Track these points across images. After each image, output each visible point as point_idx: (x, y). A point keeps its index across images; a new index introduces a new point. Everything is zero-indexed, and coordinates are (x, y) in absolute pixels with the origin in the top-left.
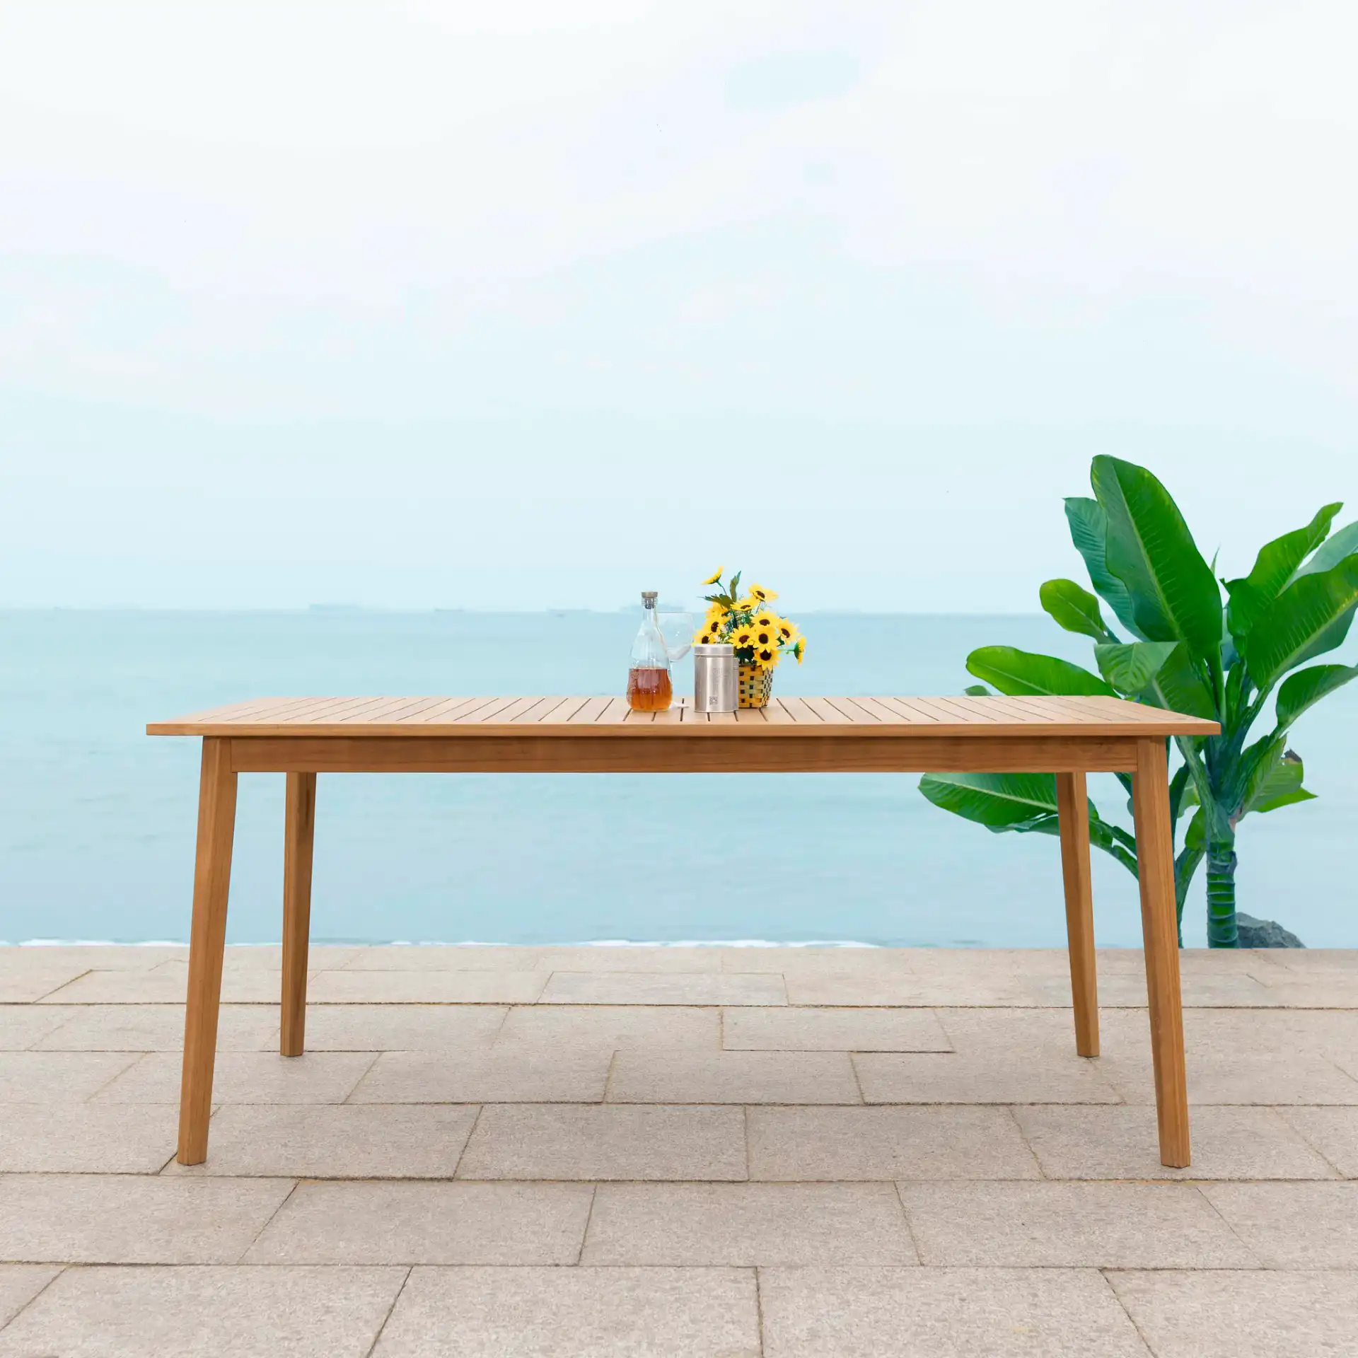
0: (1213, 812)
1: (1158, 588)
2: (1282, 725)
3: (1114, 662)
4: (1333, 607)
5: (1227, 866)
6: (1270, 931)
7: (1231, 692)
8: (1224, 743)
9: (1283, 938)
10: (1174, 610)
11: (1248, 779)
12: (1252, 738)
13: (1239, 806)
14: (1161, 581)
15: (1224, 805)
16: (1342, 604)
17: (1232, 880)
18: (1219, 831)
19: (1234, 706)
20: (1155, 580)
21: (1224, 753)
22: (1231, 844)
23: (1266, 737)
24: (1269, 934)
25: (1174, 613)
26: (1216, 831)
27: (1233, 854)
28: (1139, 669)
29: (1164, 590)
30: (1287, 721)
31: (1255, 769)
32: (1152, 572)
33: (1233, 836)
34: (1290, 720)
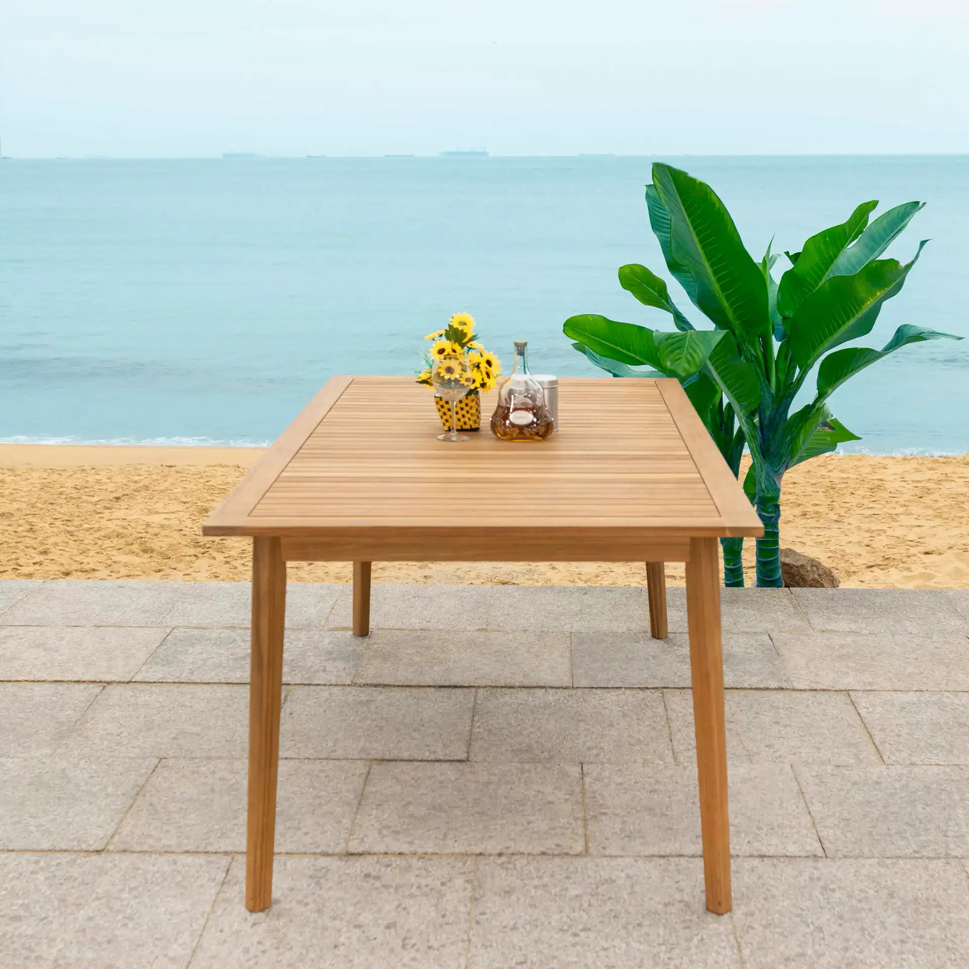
0: (762, 470)
1: (713, 279)
2: (822, 395)
3: (670, 349)
4: (860, 303)
5: (772, 517)
6: (809, 569)
7: (781, 365)
8: (772, 411)
9: (819, 575)
10: (728, 298)
11: (794, 440)
12: (796, 406)
13: (785, 464)
14: (715, 273)
15: (771, 463)
16: (867, 302)
17: (777, 528)
18: (766, 487)
19: (782, 377)
20: (710, 271)
21: (772, 420)
22: (776, 498)
23: (809, 405)
24: (808, 571)
25: (728, 300)
26: (763, 486)
27: (777, 506)
28: (691, 355)
29: (719, 280)
30: (826, 393)
31: (798, 434)
32: (707, 265)
33: (778, 490)
34: (829, 392)
